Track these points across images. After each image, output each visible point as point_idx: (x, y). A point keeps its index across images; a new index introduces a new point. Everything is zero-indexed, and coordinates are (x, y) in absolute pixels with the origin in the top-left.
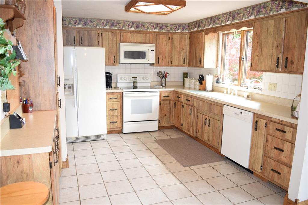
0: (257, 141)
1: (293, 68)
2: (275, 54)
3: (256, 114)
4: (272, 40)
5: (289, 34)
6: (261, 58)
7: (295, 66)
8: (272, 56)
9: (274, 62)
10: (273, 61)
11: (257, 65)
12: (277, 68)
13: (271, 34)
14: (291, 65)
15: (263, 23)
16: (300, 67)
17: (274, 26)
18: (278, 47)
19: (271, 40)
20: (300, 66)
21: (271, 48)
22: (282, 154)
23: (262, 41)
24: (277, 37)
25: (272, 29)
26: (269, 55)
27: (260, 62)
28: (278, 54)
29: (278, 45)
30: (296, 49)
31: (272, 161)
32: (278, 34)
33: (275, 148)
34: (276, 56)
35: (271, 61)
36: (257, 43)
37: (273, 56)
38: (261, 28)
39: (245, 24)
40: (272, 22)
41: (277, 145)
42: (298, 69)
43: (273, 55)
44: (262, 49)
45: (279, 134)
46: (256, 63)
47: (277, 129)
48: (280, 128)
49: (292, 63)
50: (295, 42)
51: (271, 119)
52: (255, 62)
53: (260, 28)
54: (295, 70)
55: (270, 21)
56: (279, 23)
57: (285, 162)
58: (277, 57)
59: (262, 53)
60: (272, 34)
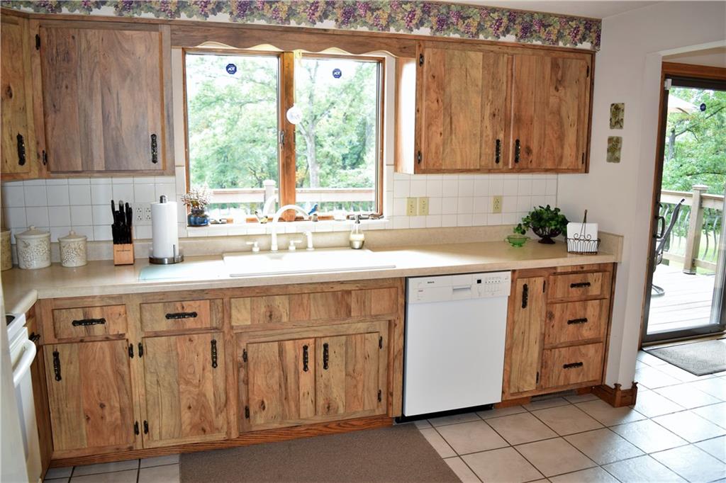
0: (527, 330)
1: (531, 162)
2: (489, 132)
3: (517, 272)
4: (480, 99)
5: (520, 92)
6: (451, 139)
7: (534, 157)
8: (481, 136)
9: (487, 150)
10: (485, 149)
11: (440, 157)
12: (495, 164)
13: (477, 86)
14: (526, 156)
15: (454, 55)
16: (544, 160)
17: (483, 68)
18: (496, 116)
19: (476, 100)
20: (544, 157)
21: (478, 117)
22: (582, 327)
23: (451, 99)
24: (492, 95)
25: (477, 74)
26: (474, 135)
27: (448, 150)
28: (496, 133)
29: (496, 113)
30: (536, 124)
31: (563, 350)
32: (493, 88)
33: (570, 322)
34: (491, 137)
35: (480, 148)
36: (438, 101)
37: (484, 137)
38: (446, 66)
39: (386, 44)
40: (477, 57)
41: (573, 316)
42: (540, 164)
43: (485, 134)
44: (453, 119)
45: (576, 292)
46: (436, 153)
47: (573, 286)
48: (579, 282)
49: (529, 151)
50: (533, 108)
51: (554, 271)
52: (434, 151)
53: (444, 66)
54: (534, 165)
55: (472, 54)
56: (496, 63)
57: (590, 337)
58: (493, 138)
59: (453, 126)
60: (480, 84)
